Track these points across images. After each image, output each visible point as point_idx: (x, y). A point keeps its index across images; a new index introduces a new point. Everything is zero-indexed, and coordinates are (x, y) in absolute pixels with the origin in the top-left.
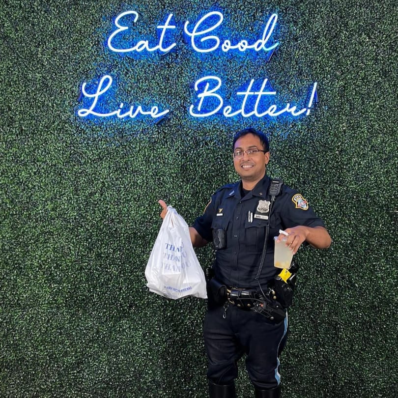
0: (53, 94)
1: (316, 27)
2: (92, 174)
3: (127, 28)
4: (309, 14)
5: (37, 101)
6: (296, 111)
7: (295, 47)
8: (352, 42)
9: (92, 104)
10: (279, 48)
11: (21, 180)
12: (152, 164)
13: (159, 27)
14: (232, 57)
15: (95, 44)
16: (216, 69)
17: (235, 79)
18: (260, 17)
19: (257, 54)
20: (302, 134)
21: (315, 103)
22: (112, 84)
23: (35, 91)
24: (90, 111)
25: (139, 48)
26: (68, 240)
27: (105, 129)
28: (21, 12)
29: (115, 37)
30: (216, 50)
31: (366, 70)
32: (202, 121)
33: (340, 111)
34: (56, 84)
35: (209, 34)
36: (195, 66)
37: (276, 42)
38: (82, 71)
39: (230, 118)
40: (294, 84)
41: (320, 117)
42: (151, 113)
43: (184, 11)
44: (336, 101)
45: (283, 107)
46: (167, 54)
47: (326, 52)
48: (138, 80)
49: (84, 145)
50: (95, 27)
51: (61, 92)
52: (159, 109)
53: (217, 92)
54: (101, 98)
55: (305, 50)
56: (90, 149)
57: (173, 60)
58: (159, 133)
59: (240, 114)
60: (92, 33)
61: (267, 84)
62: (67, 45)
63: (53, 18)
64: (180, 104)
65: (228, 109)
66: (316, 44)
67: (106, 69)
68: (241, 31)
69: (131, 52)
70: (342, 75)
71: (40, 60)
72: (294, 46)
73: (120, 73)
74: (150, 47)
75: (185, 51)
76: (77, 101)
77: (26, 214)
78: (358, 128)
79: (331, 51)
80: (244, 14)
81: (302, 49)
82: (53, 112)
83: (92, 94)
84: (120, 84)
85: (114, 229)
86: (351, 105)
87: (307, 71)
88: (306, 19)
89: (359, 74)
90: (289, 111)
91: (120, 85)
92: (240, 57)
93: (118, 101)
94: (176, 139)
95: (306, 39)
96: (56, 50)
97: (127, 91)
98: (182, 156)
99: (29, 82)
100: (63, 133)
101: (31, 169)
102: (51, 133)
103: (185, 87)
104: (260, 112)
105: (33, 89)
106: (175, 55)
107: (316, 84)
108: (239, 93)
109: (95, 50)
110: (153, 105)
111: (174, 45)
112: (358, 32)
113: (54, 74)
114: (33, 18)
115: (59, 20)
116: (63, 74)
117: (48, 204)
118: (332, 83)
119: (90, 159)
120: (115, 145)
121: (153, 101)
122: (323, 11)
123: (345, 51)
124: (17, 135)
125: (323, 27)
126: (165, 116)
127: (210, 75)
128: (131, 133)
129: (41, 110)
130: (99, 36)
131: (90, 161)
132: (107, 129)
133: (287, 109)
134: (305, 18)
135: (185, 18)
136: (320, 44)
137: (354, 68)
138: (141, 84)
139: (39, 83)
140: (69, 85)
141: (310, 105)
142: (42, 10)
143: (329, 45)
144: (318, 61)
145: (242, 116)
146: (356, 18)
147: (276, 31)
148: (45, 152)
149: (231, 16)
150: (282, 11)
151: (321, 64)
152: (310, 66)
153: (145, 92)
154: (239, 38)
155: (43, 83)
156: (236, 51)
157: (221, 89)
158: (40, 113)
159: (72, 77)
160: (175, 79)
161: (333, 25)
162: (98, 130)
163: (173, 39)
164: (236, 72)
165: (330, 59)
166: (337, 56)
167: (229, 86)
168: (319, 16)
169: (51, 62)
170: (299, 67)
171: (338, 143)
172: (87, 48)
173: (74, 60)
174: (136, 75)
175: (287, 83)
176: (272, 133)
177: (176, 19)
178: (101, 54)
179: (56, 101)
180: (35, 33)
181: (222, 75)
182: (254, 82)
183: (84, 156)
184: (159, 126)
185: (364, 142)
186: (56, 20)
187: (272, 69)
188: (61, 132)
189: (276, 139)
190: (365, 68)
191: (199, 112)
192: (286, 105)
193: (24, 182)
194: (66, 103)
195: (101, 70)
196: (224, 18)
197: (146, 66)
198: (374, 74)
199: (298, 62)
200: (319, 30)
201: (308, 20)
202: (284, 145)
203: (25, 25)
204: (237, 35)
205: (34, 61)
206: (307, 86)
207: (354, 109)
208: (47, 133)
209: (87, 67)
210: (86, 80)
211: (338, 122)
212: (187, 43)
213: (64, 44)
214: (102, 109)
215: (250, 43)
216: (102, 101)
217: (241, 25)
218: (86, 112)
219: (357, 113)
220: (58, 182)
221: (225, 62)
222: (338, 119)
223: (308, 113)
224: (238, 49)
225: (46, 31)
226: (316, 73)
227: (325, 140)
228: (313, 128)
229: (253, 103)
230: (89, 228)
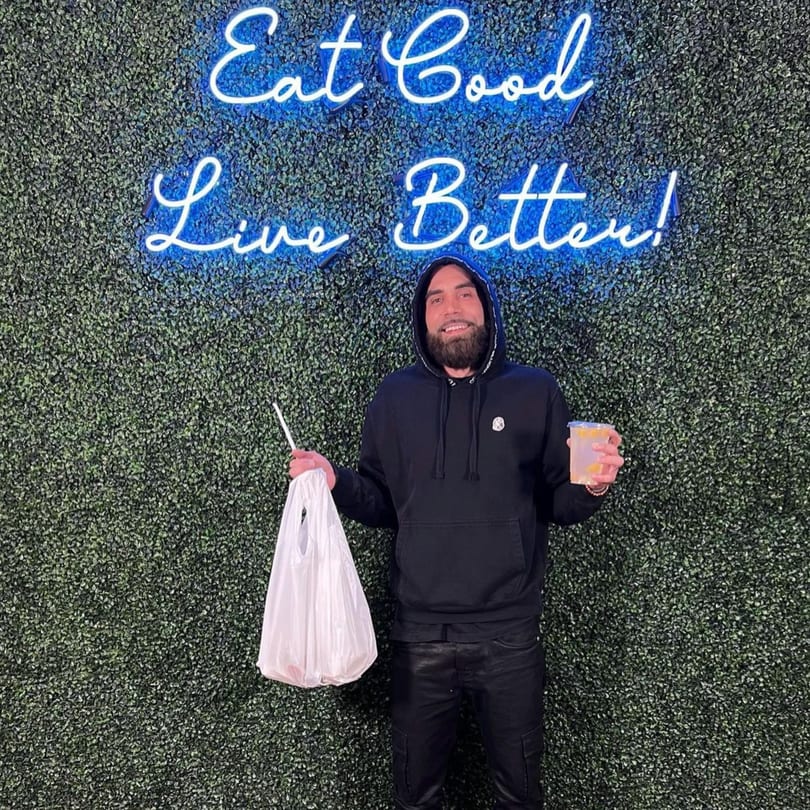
0: (88, 201)
1: (675, 45)
2: (179, 381)
3: (252, 48)
4: (661, 15)
5: (53, 217)
6: (630, 237)
7: (628, 92)
8: (756, 78)
9: (176, 222)
10: (591, 93)
11: (23, 395)
12: (311, 358)
13: (325, 45)
14: (489, 115)
15: (181, 86)
16: (452, 142)
17: (495, 165)
18: (551, 22)
19: (544, 106)
20: (642, 287)
21: (672, 217)
22: (221, 177)
23: (48, 194)
24: (172, 239)
25: (280, 94)
26: (130, 527)
27: (206, 279)
28: (11, 10)
29: (225, 69)
30: (452, 99)
31: (784, 143)
32: (421, 260)
33: (725, 237)
34: (94, 179)
35: (435, 62)
36: (406, 136)
37: (586, 80)
38: (152, 148)
39: (482, 253)
40: (626, 177)
41: (681, 249)
42: (308, 242)
43: (379, 9)
44: (717, 213)
45: (602, 228)
46: (343, 109)
47: (698, 104)
48: (278, 167)
49: (159, 315)
50: (180, 47)
51: (105, 197)
52: (326, 233)
53: (454, 194)
54: (195, 209)
55: (650, 97)
56: (174, 325)
57: (356, 122)
58: (325, 288)
59: (506, 244)
60: (175, 60)
61: (567, 174)
62: (117, 88)
63: (83, 24)
64: (372, 221)
65: (480, 233)
66: (675, 84)
67: (207, 142)
68: (508, 54)
69: (262, 105)
70: (730, 154)
71: (57, 122)
72: (627, 88)
73: (237, 152)
74: (306, 90)
75: (383, 100)
76: (143, 217)
77: (35, 471)
78: (764, 273)
79: (708, 100)
80: (514, 15)
81: (645, 96)
82: (88, 242)
83: (177, 199)
84: (237, 176)
85: (231, 502)
86: (749, 223)
87: (654, 146)
88: (655, 25)
89: (769, 151)
90: (614, 236)
91: (237, 179)
92: (506, 115)
93: (235, 216)
94: (363, 300)
95: (653, 73)
96: (92, 99)
97: (253, 193)
98: (376, 340)
99: (34, 173)
100: (112, 289)
101: (43, 371)
102: (86, 288)
103: (383, 183)
104: (550, 239)
105: (44, 189)
106: (360, 110)
107: (674, 175)
108: (503, 197)
109: (181, 100)
110: (313, 225)
111: (359, 86)
112: (769, 56)
113: (90, 155)
114: (38, 24)
115: (97, 28)
116: (109, 155)
117: (82, 449)
118: (708, 173)
119: (175, 348)
120: (228, 316)
121: (313, 216)
122: (691, 8)
123: (739, 99)
124: (11, 295)
125: (691, 44)
126: (339, 250)
127: (440, 155)
128: (265, 287)
129: (62, 237)
130: (188, 67)
131: (173, 352)
132: (209, 279)
133: (609, 232)
134: (651, 25)
135: (383, 24)
136: (684, 85)
137: (757, 138)
138: (285, 176)
139: (57, 176)
140: (124, 180)
141: (661, 223)
142: (57, 6)
143: (703, 86)
144: (678, 124)
145: (510, 247)
146: (765, 24)
147: (586, 54)
148: (74, 332)
149: (486, 20)
150: (602, 7)
151: (685, 130)
152: (661, 135)
153: (294, 194)
154: (503, 71)
155: (66, 176)
156: (496, 102)
157: (463, 188)
158: (61, 245)
159: (131, 162)
160: (362, 165)
161: (714, 39)
162: (190, 282)
163: (357, 72)
164: (496, 148)
165: (706, 119)
166: (722, 112)
167: (480, 179)
168: (683, 19)
169: (84, 128)
170: (637, 136)
171: (720, 308)
172: (163, 94)
173: (134, 123)
174: (275, 156)
175: (609, 173)
176: (576, 285)
177: (362, 27)
178: (194, 109)
179: (97, 217)
180: (45, 59)
181: (465, 155)
182: (537, 172)
183: (160, 339)
184: (327, 271)
185: (778, 305)
186: (91, 29)
187: (576, 141)
188: (110, 287)
189: (584, 299)
190: (781, 139)
191: (414, 239)
192: (609, 222)
193: (28, 400)
194: (117, 220)
195: (196, 144)
196: (470, 24)
197: (296, 134)
198: (801, 152)
199: (636, 126)
200: (683, 52)
201: (657, 29)
202: (601, 313)
203: (20, 42)
204: (500, 64)
205: (45, 124)
206: (655, 180)
207: (756, 232)
208: (77, 289)
209: (163, 138)
210: (162, 168)
211: (720, 262)
212: (387, 83)
213: (110, 86)
214: (198, 233)
215: (530, 82)
216: (198, 215)
217: (508, 42)
218: (164, 241)
219: (763, 240)
220: (103, 399)
221: (472, 126)
222: (722, 254)
223: (656, 242)
224: (501, 96)
225: (69, 55)
226: (675, 151)
227: (692, 301)
228: (666, 273)
229: (534, 220)
230: (175, 501)
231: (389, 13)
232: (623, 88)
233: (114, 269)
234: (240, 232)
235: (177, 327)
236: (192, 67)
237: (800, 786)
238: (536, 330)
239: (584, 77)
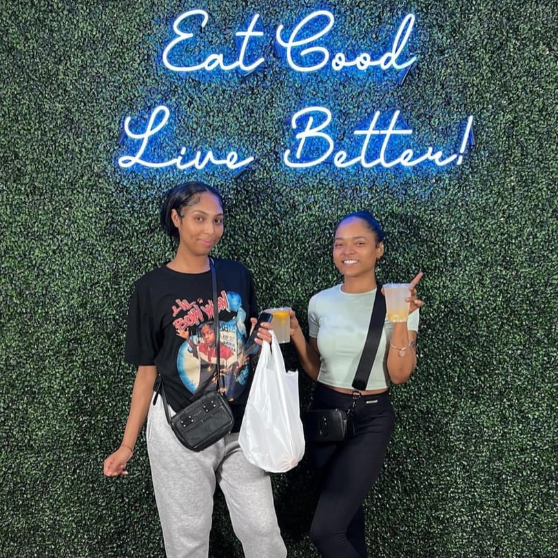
0: (81, 134)
1: (471, 34)
2: (139, 254)
3: (191, 35)
4: (462, 14)
5: (57, 145)
6: (442, 159)
7: (440, 63)
8: (525, 55)
9: (139, 149)
10: (416, 64)
11: (34, 262)
12: (228, 238)
13: (238, 34)
14: (347, 79)
15: (144, 60)
16: (323, 96)
17: (351, 112)
18: (389, 18)
19: (384, 73)
20: (450, 192)
21: (470, 146)
22: (169, 119)
23: (55, 129)
24: (136, 159)
25: (209, 65)
26: (104, 351)
27: (158, 186)
28: (33, 11)
29: (173, 48)
30: (323, 68)
31: (545, 98)
32: (302, 174)
33: (507, 159)
34: (85, 119)
35: (312, 44)
36: (292, 92)
37: (412, 56)
38: (123, 100)
39: (343, 169)
40: (439, 119)
41: (476, 167)
42: (227, 162)
43: (275, 10)
44: (501, 143)
45: (423, 152)
46: (250, 75)
47: (487, 71)
48: (207, 113)
49: (126, 209)
50: (143, 34)
51: (92, 131)
52: (238, 156)
53: (325, 131)
54: (152, 140)
55: (455, 67)
56: (136, 216)
57: (259, 83)
58: (238, 192)
59: (358, 164)
60: (140, 43)
61: (399, 118)
62: (101, 61)
63: (81, 20)
64: (269, 148)
65: (341, 156)
66: (472, 59)
67: (160, 96)
68: (360, 39)
69: (198, 72)
70: (509, 104)
71: (61, 83)
72: (439, 61)
73: (180, 103)
74: (226, 64)
75: (277, 69)
76: (117, 145)
77: (41, 313)
78: (533, 183)
79: (493, 69)
80: (365, 14)
81: (451, 66)
82: (80, 161)
83: (139, 133)
84: (180, 118)
86: (522, 150)
87: (458, 99)
88: (457, 21)
89: (535, 103)
90: (431, 158)
91: (180, 120)
92: (359, 79)
93: (178, 145)
94: (263, 200)
95: (457, 52)
96: (85, 68)
97: (190, 129)
99: (45, 116)
100: (95, 192)
101: (48, 246)
102: (78, 191)
103: (277, 123)
104: (388, 161)
105: (51, 126)
106: (262, 76)
107: (471, 118)
108: (357, 132)
109: (144, 69)
110: (230, 151)
111: (261, 60)
112: (534, 41)
113: (83, 104)
114: (51, 21)
115: (89, 23)
116: (95, 104)
117: (73, 298)
118: (494, 116)
119: (136, 231)
121: (229, 144)
122: (481, 10)
123: (514, 69)
124: (28, 196)
125: (482, 33)
126: (247, 167)
127: (315, 105)
129: (63, 158)
130: (149, 48)
131: (135, 234)
132: (160, 186)
133: (428, 156)
134: (455, 21)
135: (277, 20)
136: (477, 60)
137: (527, 94)
138: (212, 118)
139: (61, 118)
140: (105, 120)
141: (462, 149)
142: (64, 9)
143: (490, 60)
144: (474, 85)
145: (361, 165)
146: (530, 20)
147: (412, 39)
148: (70, 220)
149: (345, 17)
150: (422, 9)
151: (478, 89)
152: (462, 92)
153: (218, 130)
154: (358, 50)
155: (66, 118)
157: (330, 126)
158: (62, 163)
159: (110, 109)
160: (263, 112)
161: (497, 30)
162: (147, 188)
163: (260, 51)
164: (352, 100)
165: (493, 82)
166: (503, 77)
167: (342, 121)
168: (476, 17)
169: (79, 86)
170: (447, 92)
171: (503, 206)
172: (132, 65)
173: (112, 83)
174: (205, 105)
175: (428, 116)
176: (406, 190)
177: (264, 22)
178: (152, 74)
179: (86, 145)
180: (55, 43)
181: (332, 105)
182: (380, 116)
183: (127, 226)
184: (239, 181)
185: (543, 204)
186: (86, 24)
187: (406, 95)
188: (94, 190)
189: (411, 200)
190: (543, 95)
191: (297, 160)
192: (428, 149)
193: (38, 265)
194: (100, 147)
195: (153, 97)
196: (335, 20)
197: (219, 92)
198: (556, 103)
199: (445, 86)
200: (476, 38)
201: (459, 23)
202: (423, 209)
203: (39, 31)
204: (355, 46)
205: (53, 84)
206: (458, 121)
207: (527, 155)
208: (72, 192)
209: (131, 93)
210: (130, 113)
211: (503, 175)
212: (280, 58)
213: (97, 60)
214: (153, 156)
215: (374, 57)
216: (154, 144)
217: (360, 31)
218: (130, 161)
219: (532, 161)
220: (88, 265)
221: (336, 86)
222: (504, 170)
223: (459, 162)
224: (355, 66)
225: (71, 40)
226: (472, 102)
227: (484, 201)
228: (467, 183)
229: (377, 147)
231: (281, 13)
232: (437, 61)
234: (181, 155)
235: (139, 218)
236: (151, 47)
239: (411, 54)
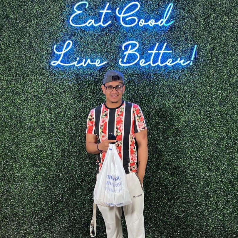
0: (36, 52)
1: (196, 12)
2: (59, 101)
3: (81, 12)
4: (192, 3)
5: (26, 56)
6: (184, 63)
8: (218, 20)
9: (60, 58)
10: (173, 24)
11: (16, 104)
12: (96, 95)
13: (101, 11)
14: (145, 30)
15: (62, 22)
16: (135, 37)
17: (147, 43)
18: (162, 5)
19: (160, 27)
20: (187, 76)
21: (196, 57)
22: (72, 46)
24: (58, 62)
25: (88, 24)
26: (45, 141)
27: (67, 73)
28: (17, 2)
29: (74, 17)
30: (135, 25)
31: (226, 38)
32: (126, 68)
33: (211, 63)
34: (37, 46)
35: (131, 15)
36: (122, 35)
37: (172, 21)
38: (53, 38)
39: (143, 66)
40: (183, 46)
41: (198, 66)
42: (96, 63)
43: (116, 2)
44: (208, 56)
45: (176, 60)
46: (105, 28)
47: (202, 27)
48: (88, 43)
49: (54, 83)
50: (62, 11)
51: (40, 51)
52: (100, 61)
53: (136, 51)
54: (65, 54)
56: (58, 85)
57: (109, 31)
58: (100, 76)
59: (150, 64)
60: (60, 15)
61: (167, 46)
62: (45, 22)
63: (36, 5)
64: (113, 58)
65: (143, 61)
66: (196, 22)
67: (68, 36)
68: (150, 13)
69: (84, 26)
70: (212, 40)
71: (28, 31)
72: (183, 23)
73: (77, 39)
74: (95, 24)
76: (51, 56)
77: (19, 125)
78: (221, 72)
79: (205, 26)
80: (152, 3)
81: (188, 25)
82: (35, 63)
83: (60, 52)
84: (76, 45)
85: (73, 134)
86: (217, 59)
87: (191, 38)
88: (190, 6)
89: (222, 40)
90: (179, 62)
91: (76, 46)
92: (150, 30)
93: (76, 56)
95: (190, 19)
96: (38, 25)
97: (81, 50)
99: (21, 44)
101: (22, 97)
102: (34, 75)
103: (116, 48)
104: (162, 63)
105: (24, 49)
106: (110, 28)
107: (196, 46)
108: (149, 52)
109: (62, 25)
110: (97, 59)
111: (110, 22)
112: (222, 14)
113: (37, 40)
114: (24, 5)
115: (40, 7)
116: (42, 40)
117: (32, 119)
118: (205, 45)
119: (58, 92)
120: (73, 83)
121: (97, 56)
122: (200, 2)
123: (214, 26)
124: (14, 77)
125: (200, 11)
126: (104, 66)
127: (132, 40)
128: (83, 75)
129: (28, 61)
130: (64, 17)
131: (58, 93)
132: (68, 73)
133: (178, 61)
134: (189, 6)
135: (116, 6)
136: (199, 22)
137: (219, 36)
138: (90, 46)
139: (28, 45)
140: (46, 46)
141: (192, 59)
143: (204, 22)
144: (197, 32)
146: (220, 6)
147: (172, 13)
148: (31, 87)
149: (145, 5)
150: (176, 1)
151: (199, 34)
152: (192, 35)
153: (92, 50)
154: (149, 18)
155: (30, 45)
156: (147, 26)
157: (138, 49)
158: (28, 63)
159: (48, 41)
160: (110, 43)
161: (207, 10)
162: (63, 74)
163: (109, 18)
164: (147, 38)
165: (205, 31)
166: (209, 29)
167: (143, 47)
168: (198, 5)
169: (35, 32)
170: (186, 35)
171: (209, 82)
172: (57, 24)
173: (49, 31)
174: (87, 40)
175: (178, 45)
176: (169, 75)
177: (111, 6)
178: (65, 28)
179: (38, 56)
180: (25, 15)
181: (139, 40)
182: (158, 45)
183: (55, 89)
184: (101, 71)
185: (225, 81)
186: (38, 7)
187: (169, 37)
188: (41, 75)
189: (171, 79)
190: (226, 36)
191: (125, 63)
192: (178, 59)
193: (18, 105)
194: (43, 57)
195: (66, 37)
196: (140, 6)
197: (93, 35)
198: (231, 40)
199: (185, 33)
200: (198, 13)
201: (191, 7)
202: (176, 83)
203: (19, 10)
204: (148, 16)
205: (25, 31)
206: (191, 47)
207: (219, 61)
208: (32, 75)
209: (57, 35)
210: (56, 43)
211: (209, 69)
212: (118, 21)
213: (43, 21)
214: (66, 61)
215: (156, 21)
216: (66, 56)
217: (151, 10)
218: (56, 63)
219: (221, 64)
220: (38, 106)
221: (141, 33)
222: (210, 67)
223: (191, 64)
224: (149, 25)
225: (32, 13)
226: (196, 39)
227: (201, 80)
228: (194, 72)
229: (157, 57)
230: (57, 134)
231: (118, 3)
232: (182, 23)
233: (42, 70)
235: (59, 86)
236: (65, 17)
237: (234, 217)
238: (158, 87)
239: (171, 20)
